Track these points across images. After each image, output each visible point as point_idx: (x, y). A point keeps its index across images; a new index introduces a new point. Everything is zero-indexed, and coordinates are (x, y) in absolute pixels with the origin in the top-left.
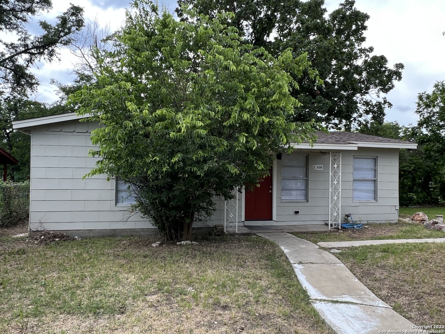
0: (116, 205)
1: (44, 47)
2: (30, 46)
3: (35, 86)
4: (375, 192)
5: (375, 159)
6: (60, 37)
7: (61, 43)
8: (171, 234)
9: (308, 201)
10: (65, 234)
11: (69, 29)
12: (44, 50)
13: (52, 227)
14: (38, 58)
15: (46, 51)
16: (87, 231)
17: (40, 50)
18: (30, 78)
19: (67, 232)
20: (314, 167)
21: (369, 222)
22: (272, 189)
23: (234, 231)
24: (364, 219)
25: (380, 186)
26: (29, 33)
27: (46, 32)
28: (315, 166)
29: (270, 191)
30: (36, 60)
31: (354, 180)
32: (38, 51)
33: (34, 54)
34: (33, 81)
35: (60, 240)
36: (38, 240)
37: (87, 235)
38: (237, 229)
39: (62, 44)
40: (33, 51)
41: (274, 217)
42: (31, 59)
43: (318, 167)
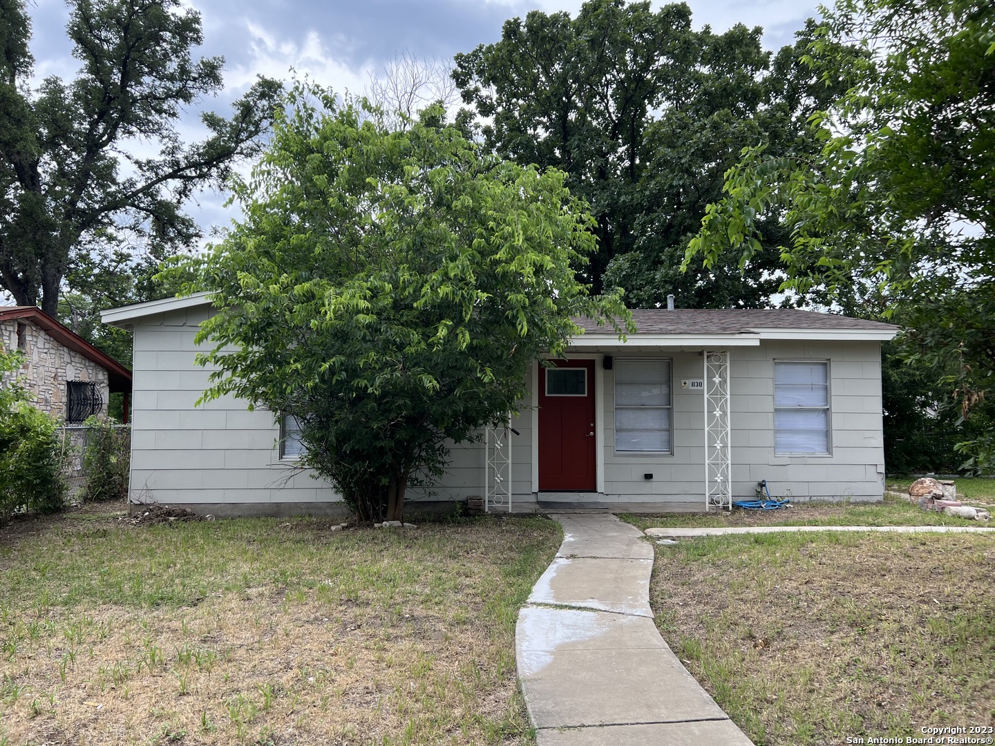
0: (281, 457)
1: (209, 164)
2: (183, 165)
3: (193, 240)
4: (827, 434)
5: (825, 364)
6: (238, 141)
7: (241, 153)
8: (365, 508)
9: (672, 454)
10: (189, 510)
11: (257, 125)
12: (209, 170)
13: (167, 498)
14: (199, 186)
15: (214, 171)
16: (229, 506)
17: (201, 170)
18: (184, 224)
19: (193, 507)
20: (685, 383)
21: (813, 498)
22: (594, 429)
23: (505, 509)
24: (801, 492)
25: (836, 421)
26: (180, 139)
27: (215, 134)
28: (687, 382)
29: (592, 433)
30: (194, 190)
31: (777, 410)
32: (198, 172)
33: (190, 179)
34: (192, 231)
35: (176, 520)
36: (137, 518)
37: (229, 512)
38: (510, 505)
39: (243, 156)
40: (189, 173)
41: (601, 486)
42: (186, 187)
43: (693, 385)
